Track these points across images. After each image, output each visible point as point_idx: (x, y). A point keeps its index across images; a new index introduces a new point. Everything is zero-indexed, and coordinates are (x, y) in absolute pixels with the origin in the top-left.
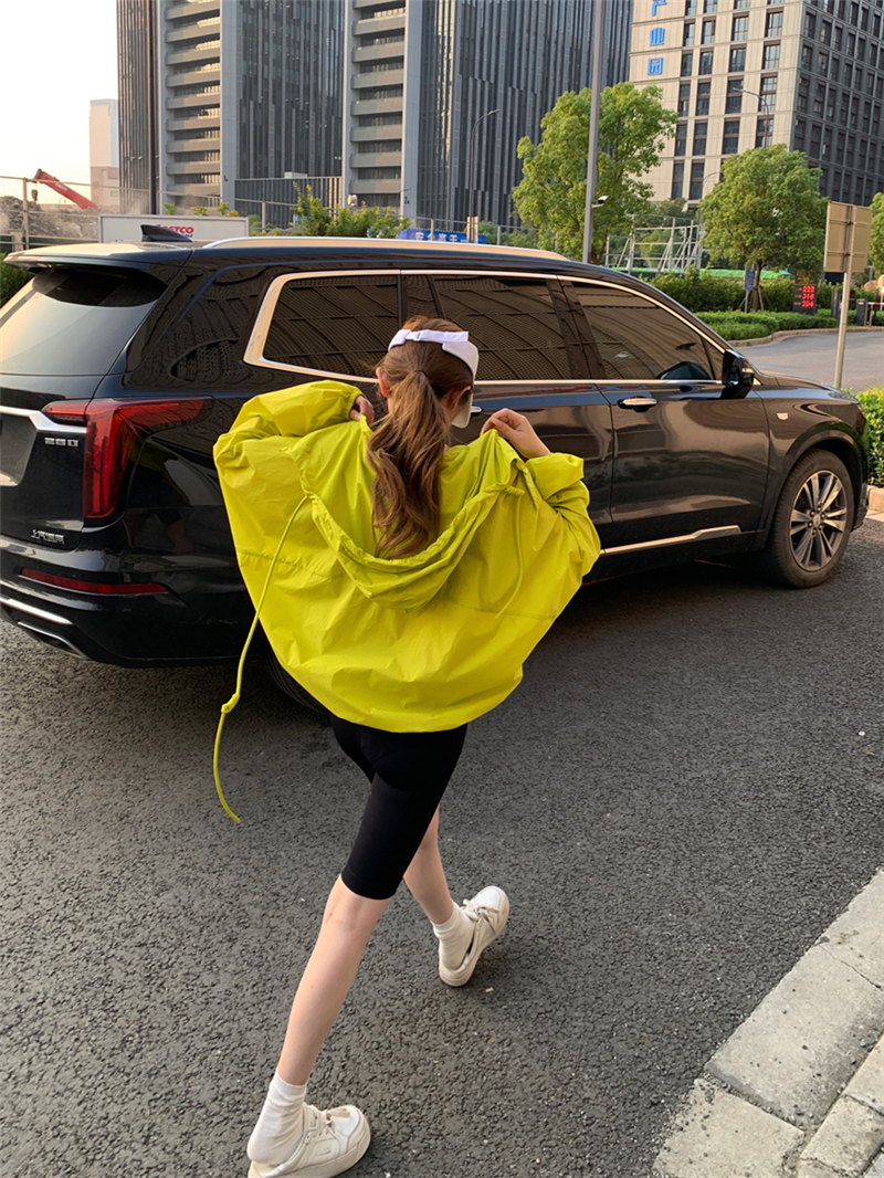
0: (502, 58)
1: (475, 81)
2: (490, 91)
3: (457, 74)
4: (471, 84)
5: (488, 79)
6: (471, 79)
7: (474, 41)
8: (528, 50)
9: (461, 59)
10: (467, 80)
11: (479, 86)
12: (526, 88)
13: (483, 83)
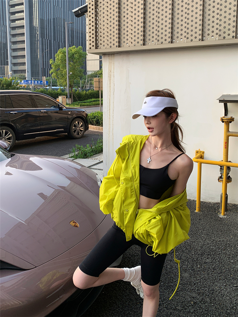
0: (52, 33)
1: (45, 39)
2: (49, 42)
3: (40, 38)
4: (44, 40)
5: (49, 39)
6: (44, 39)
7: (44, 28)
8: (59, 31)
9: (41, 33)
10: (43, 39)
11: (46, 41)
12: (59, 41)
13: (47, 40)
